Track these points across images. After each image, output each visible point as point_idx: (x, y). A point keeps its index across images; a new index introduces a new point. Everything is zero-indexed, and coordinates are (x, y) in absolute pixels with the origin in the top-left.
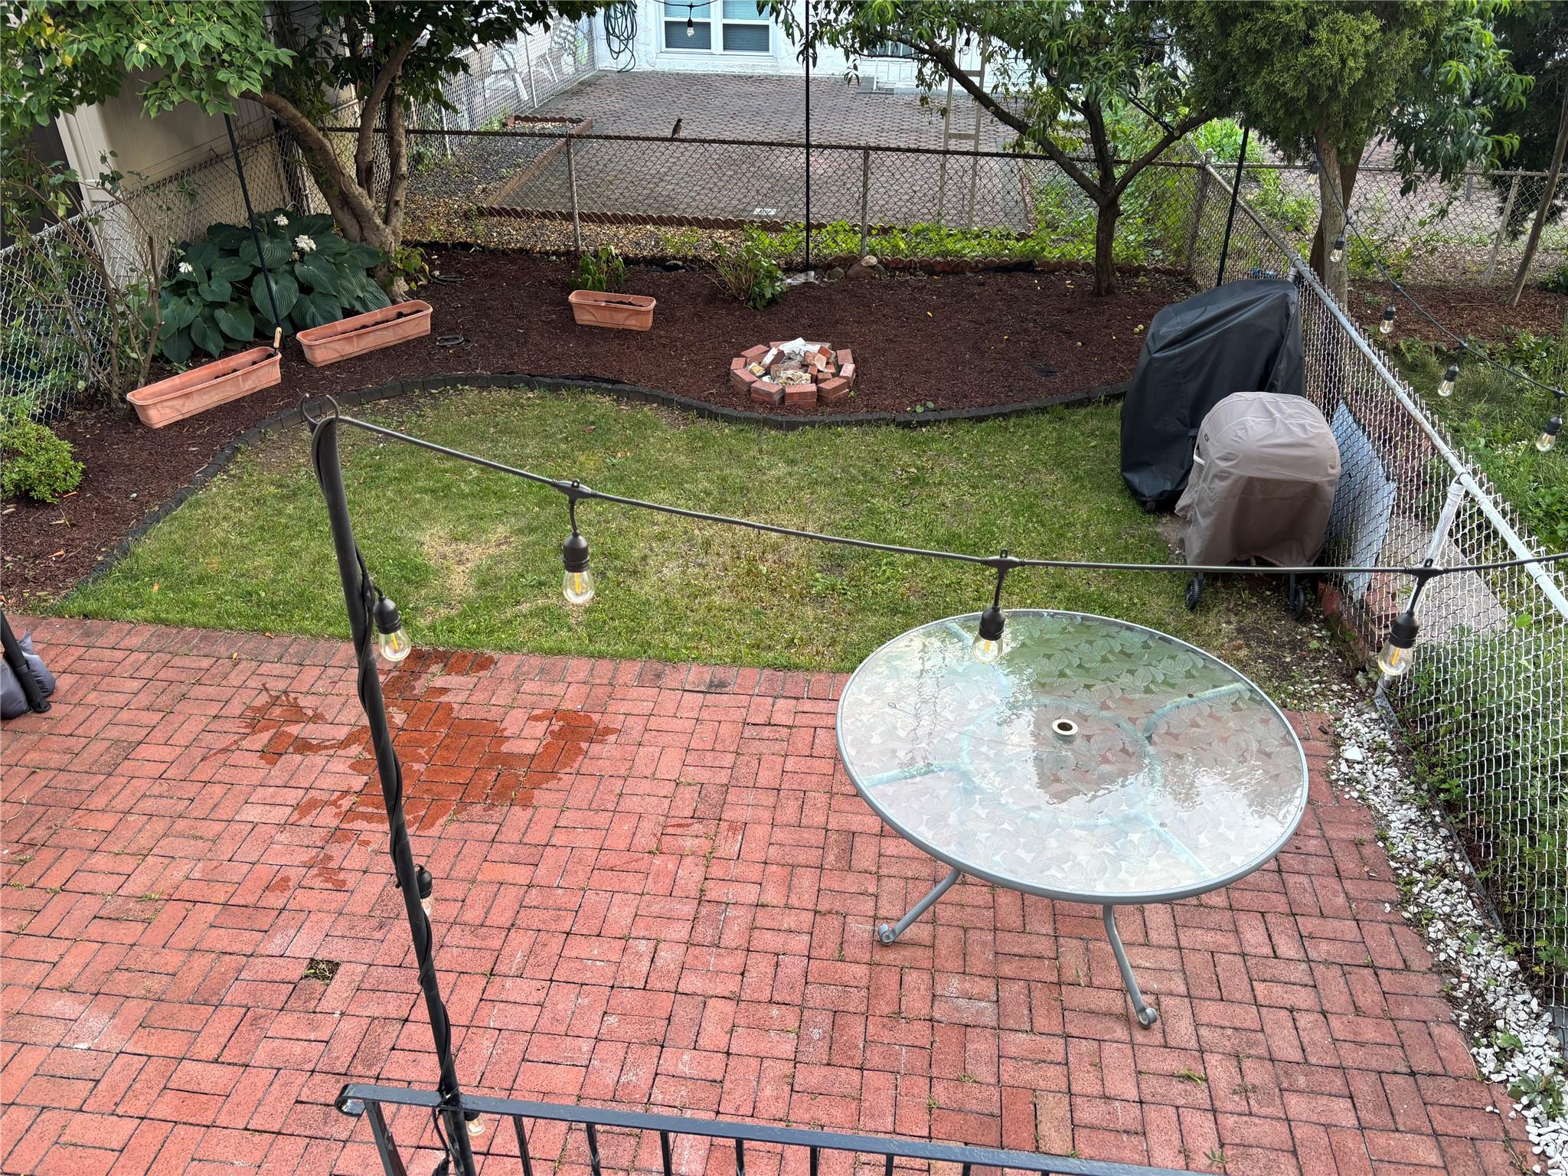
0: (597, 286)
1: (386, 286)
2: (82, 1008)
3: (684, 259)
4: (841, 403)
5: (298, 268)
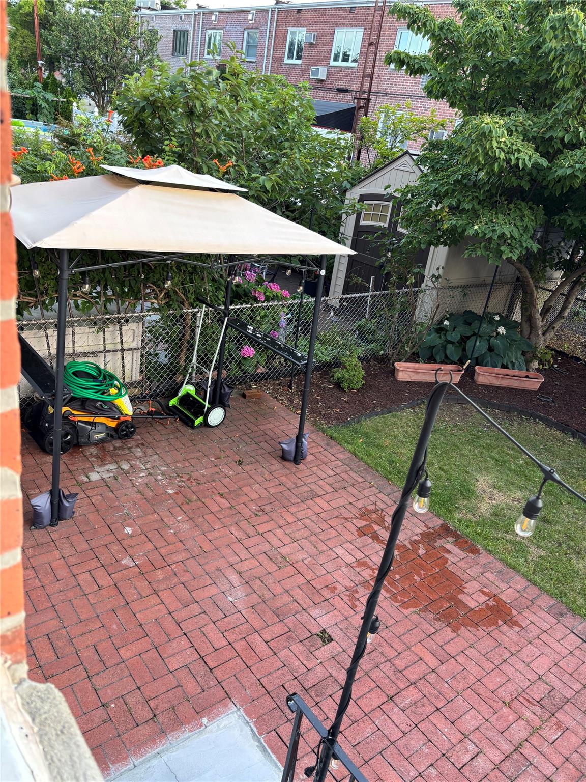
1: (527, 362)
2: (239, 584)
5: (492, 339)
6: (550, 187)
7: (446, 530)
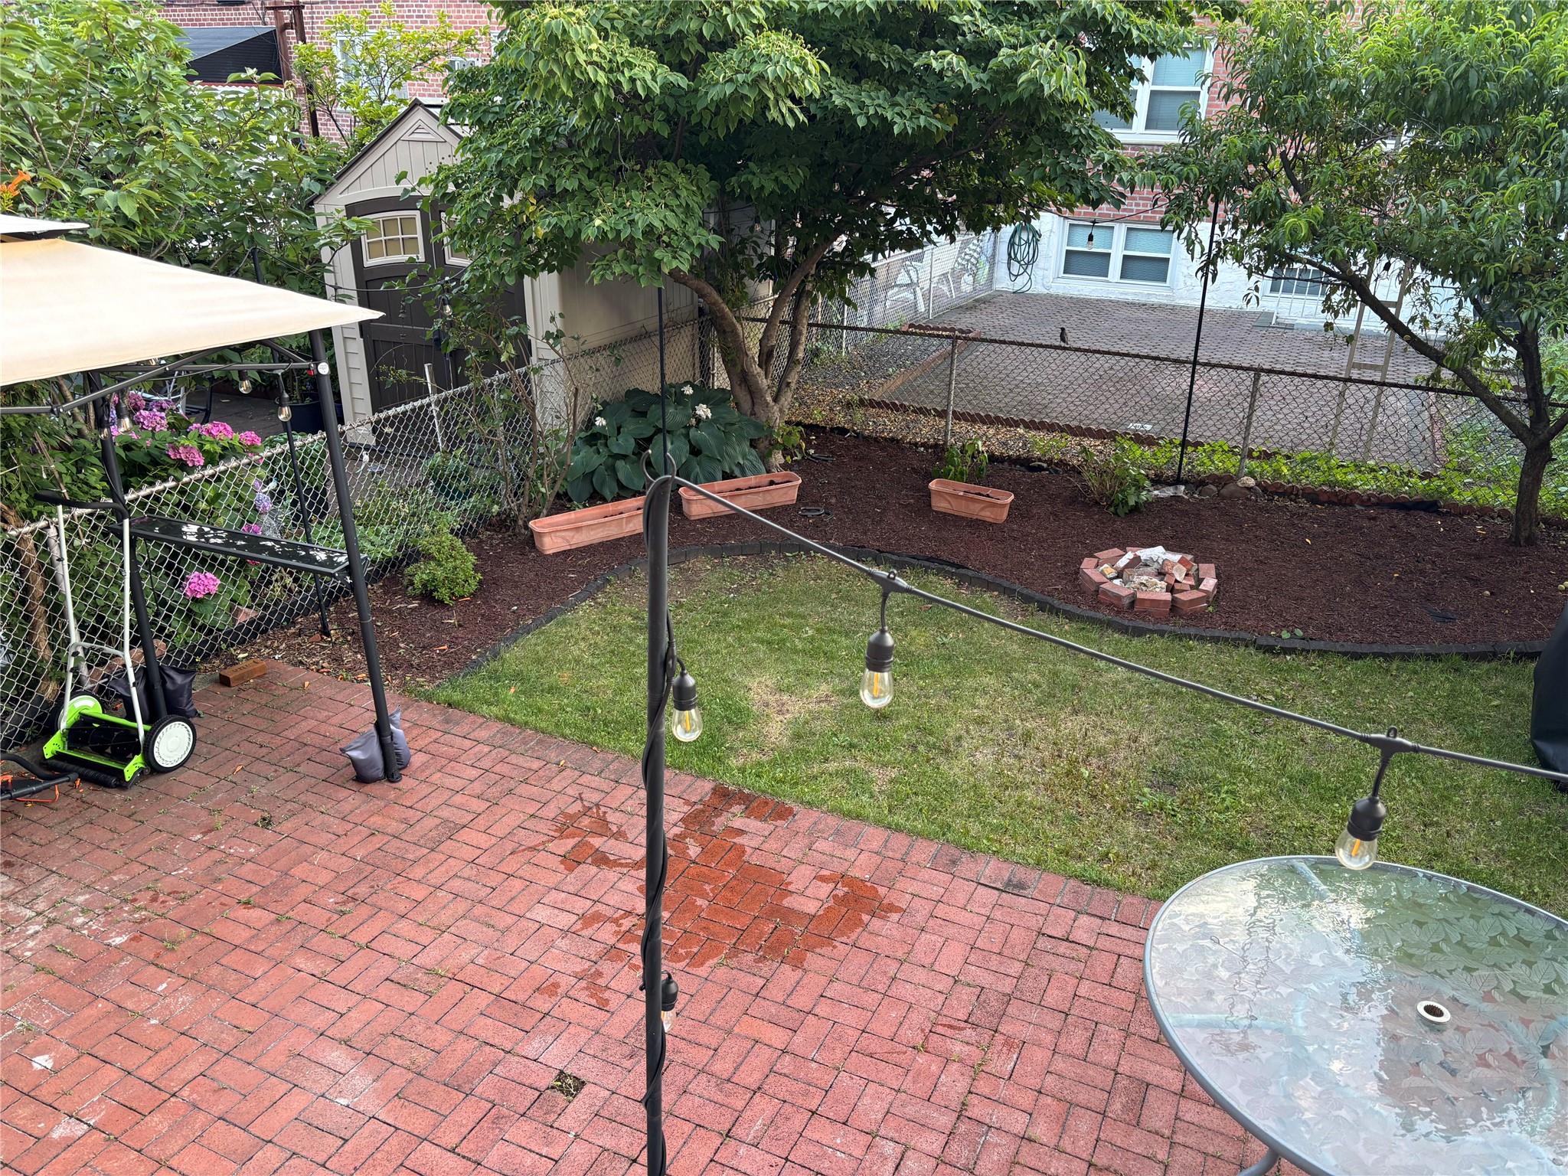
0: (959, 477)
1: (765, 458)
2: (353, 1063)
3: (1050, 461)
4: (1196, 617)
5: (692, 432)
6: (706, 125)
7: (724, 796)
